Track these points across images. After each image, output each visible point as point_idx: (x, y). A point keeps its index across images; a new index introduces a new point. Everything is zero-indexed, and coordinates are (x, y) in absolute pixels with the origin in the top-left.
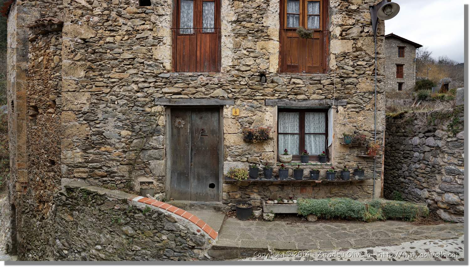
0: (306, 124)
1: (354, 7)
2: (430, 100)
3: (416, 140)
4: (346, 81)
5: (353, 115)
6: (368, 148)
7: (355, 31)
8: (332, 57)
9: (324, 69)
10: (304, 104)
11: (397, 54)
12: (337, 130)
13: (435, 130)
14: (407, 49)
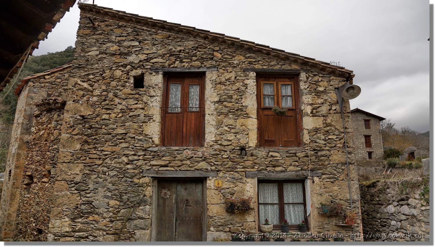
0: (285, 195)
1: (321, 89)
2: (399, 168)
3: (391, 209)
4: (320, 153)
5: (328, 185)
6: (345, 217)
7: (324, 109)
8: (305, 132)
9: (299, 143)
10: (282, 176)
11: (364, 126)
12: (315, 200)
13: (408, 199)
14: (372, 122)
